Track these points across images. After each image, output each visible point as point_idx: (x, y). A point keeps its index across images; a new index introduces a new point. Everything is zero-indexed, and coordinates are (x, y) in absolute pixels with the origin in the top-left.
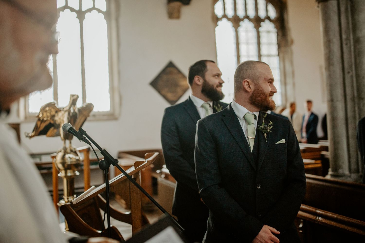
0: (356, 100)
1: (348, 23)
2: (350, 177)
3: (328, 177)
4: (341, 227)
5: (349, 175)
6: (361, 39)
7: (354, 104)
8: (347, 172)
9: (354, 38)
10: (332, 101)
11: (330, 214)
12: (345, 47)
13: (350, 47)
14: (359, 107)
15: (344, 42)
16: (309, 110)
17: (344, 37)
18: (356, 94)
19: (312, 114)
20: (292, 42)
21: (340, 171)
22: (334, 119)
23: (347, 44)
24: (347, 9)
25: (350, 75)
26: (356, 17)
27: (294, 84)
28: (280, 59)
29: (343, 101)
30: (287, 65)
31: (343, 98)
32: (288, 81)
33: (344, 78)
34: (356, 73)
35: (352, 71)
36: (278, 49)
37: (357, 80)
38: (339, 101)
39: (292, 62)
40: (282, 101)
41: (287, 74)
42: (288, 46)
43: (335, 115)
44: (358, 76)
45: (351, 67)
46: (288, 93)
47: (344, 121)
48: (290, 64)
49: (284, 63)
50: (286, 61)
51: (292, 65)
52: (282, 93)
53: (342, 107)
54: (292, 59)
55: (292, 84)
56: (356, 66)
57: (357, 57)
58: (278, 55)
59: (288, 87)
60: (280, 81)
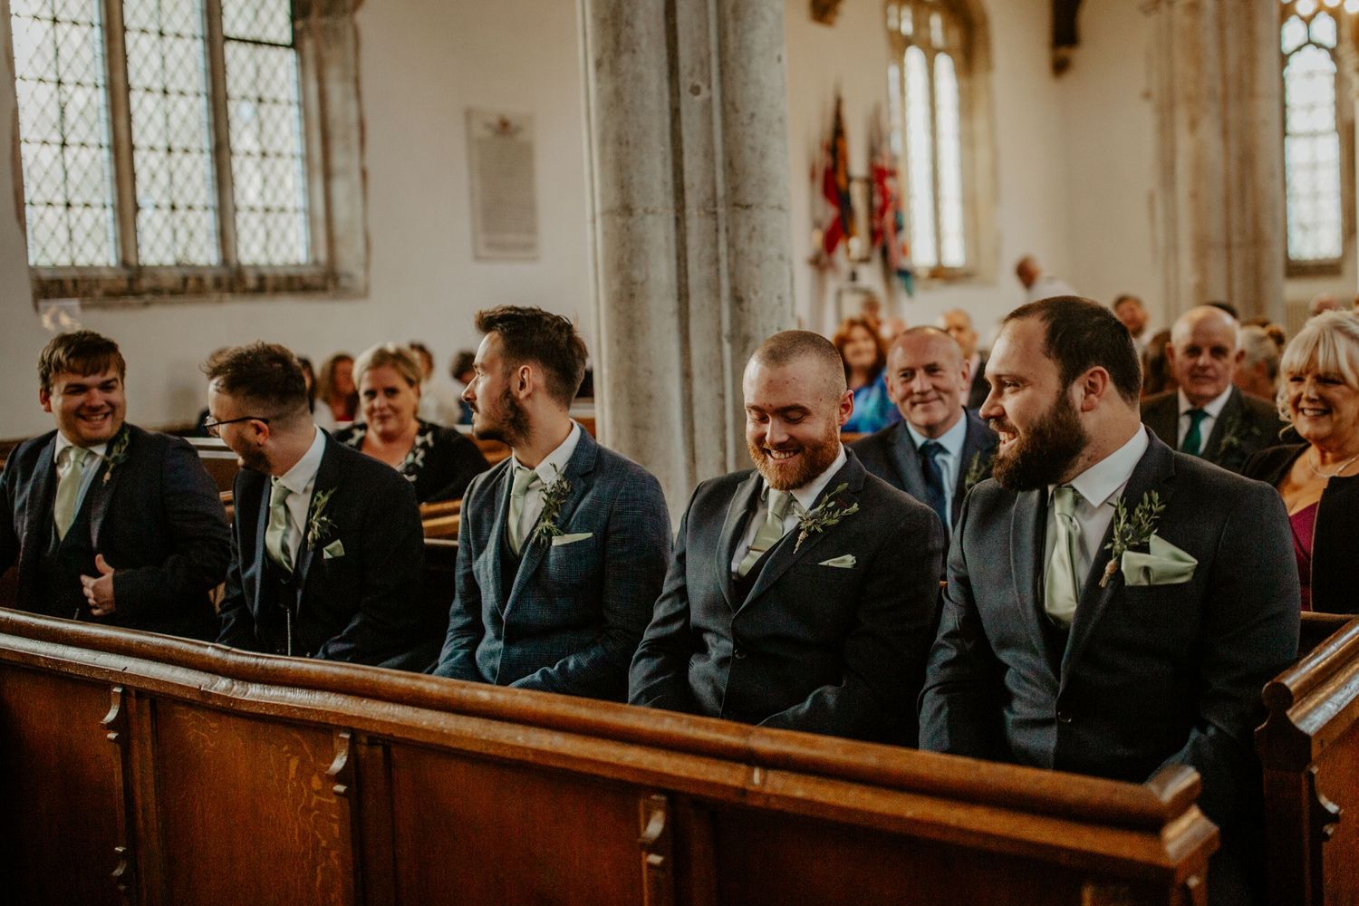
0: (722, 210)
7: (716, 231)
10: (624, 209)
14: (732, 245)
25: (699, 99)
27: (364, 174)
28: (302, 64)
29: (672, 214)
30: (337, 92)
31: (671, 202)
32: (338, 160)
33: (675, 113)
34: (723, 95)
35: (709, 87)
36: (293, 18)
37: (726, 126)
38: (653, 212)
39: (357, 81)
40: (312, 246)
41: (336, 132)
42: (345, 11)
43: (637, 275)
44: (730, 108)
45: (704, 63)
46: (342, 212)
47: (671, 305)
48: (351, 88)
49: (321, 80)
50: (333, 73)
51: (358, 94)
52: (310, 212)
53: (667, 238)
54: (357, 67)
55: (356, 177)
56: (723, 65)
57: (731, 25)
58: (294, 45)
59: (340, 189)
60: (302, 156)
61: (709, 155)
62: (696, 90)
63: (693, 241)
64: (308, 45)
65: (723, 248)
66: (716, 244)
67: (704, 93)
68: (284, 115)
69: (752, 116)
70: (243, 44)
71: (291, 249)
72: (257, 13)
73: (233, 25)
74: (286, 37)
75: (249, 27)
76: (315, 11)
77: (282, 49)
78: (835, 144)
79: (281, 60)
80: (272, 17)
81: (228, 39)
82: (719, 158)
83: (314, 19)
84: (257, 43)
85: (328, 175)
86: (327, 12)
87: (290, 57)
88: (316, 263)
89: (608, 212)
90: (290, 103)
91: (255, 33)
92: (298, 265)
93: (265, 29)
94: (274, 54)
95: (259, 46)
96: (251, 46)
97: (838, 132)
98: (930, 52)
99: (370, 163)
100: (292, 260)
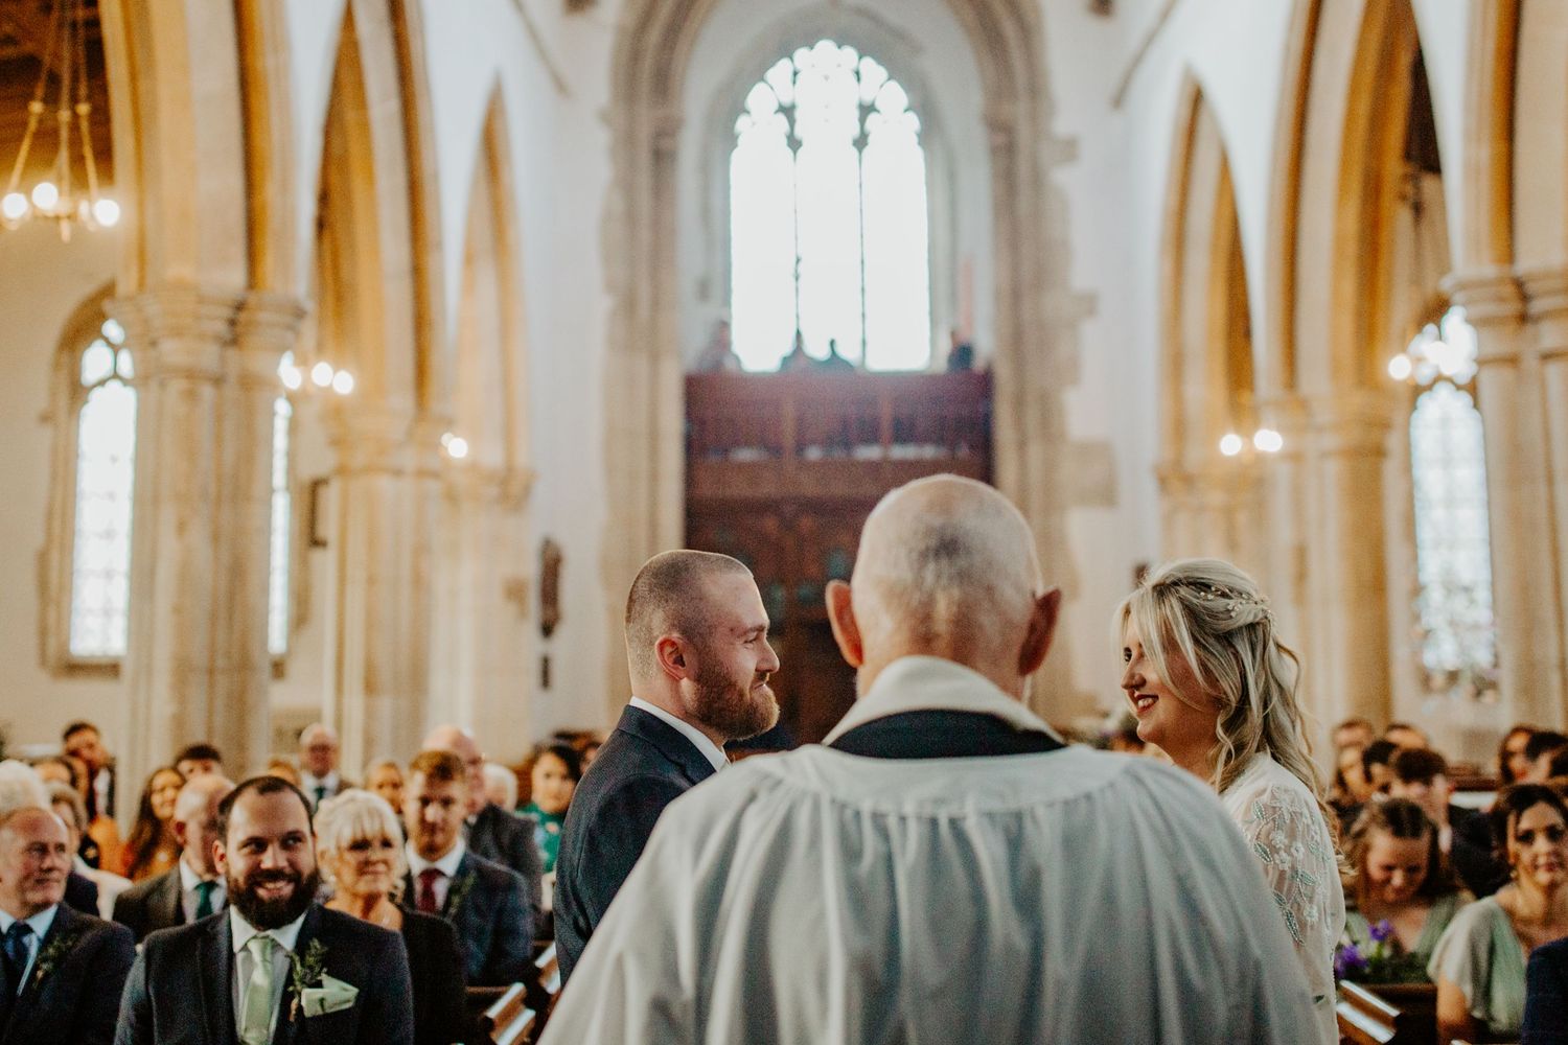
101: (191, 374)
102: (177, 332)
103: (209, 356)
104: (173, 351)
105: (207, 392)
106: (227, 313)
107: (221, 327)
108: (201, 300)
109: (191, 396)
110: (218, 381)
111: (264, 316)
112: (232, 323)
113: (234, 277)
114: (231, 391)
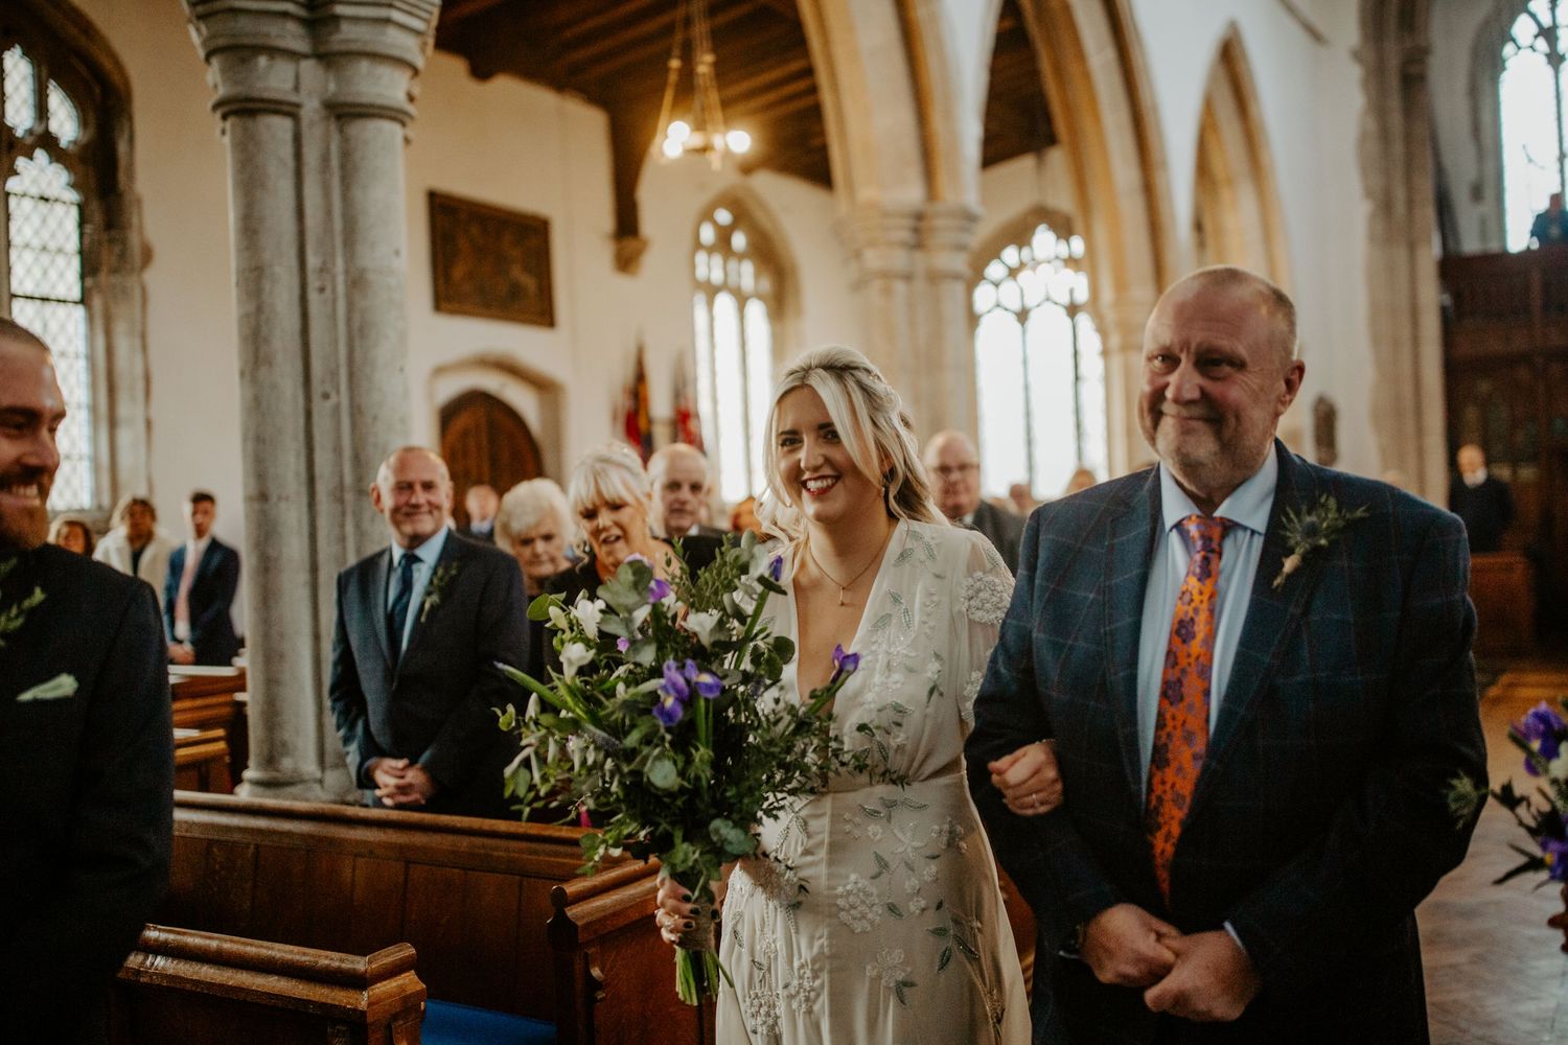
0: (349, 497)
1: (329, 212)
2: (321, 782)
3: (244, 794)
4: (230, 984)
5: (318, 774)
6: (371, 276)
7: (343, 514)
8: (310, 767)
9: (347, 272)
10: (261, 497)
11: (195, 939)
12: (313, 297)
13: (334, 301)
14: (358, 526)
15: (313, 283)
16: (200, 531)
17: (313, 261)
18: (348, 479)
19: (215, 546)
20: (147, 255)
21: (287, 764)
22: (267, 566)
23: (322, 290)
24: (325, 159)
25: (329, 404)
26: (357, 193)
27: (148, 424)
28: (90, 319)
29: (304, 500)
30: (124, 346)
31: (304, 490)
32: (124, 409)
33: (308, 415)
34: (352, 399)
35: (338, 392)
36: (83, 277)
37: (354, 426)
38: (287, 499)
39: (143, 336)
40: (96, 492)
41: (123, 384)
42: (132, 270)
43: (272, 553)
44: (356, 410)
45: (334, 374)
46: (126, 459)
47: (303, 577)
48: (137, 342)
49: (108, 334)
50: (120, 328)
51: (144, 348)
52: (95, 460)
53: (299, 521)
54: (144, 323)
55: (141, 427)
56: (351, 375)
57: (357, 343)
58: (84, 301)
59: (125, 437)
60: (88, 407)
61: (337, 450)
62: (326, 396)
63: (323, 523)
64: (97, 302)
65: (350, 528)
66: (342, 526)
67: (334, 399)
68: (71, 367)
69: (375, 418)
70: (29, 300)
71: (75, 495)
72: (45, 273)
73: (21, 283)
74: (76, 294)
75: (37, 285)
76: (105, 269)
77: (70, 305)
78: (638, 389)
79: (69, 315)
80: (61, 275)
81: (15, 296)
82: (347, 453)
83: (103, 277)
84: (44, 299)
85: (113, 424)
86: (115, 271)
87: (79, 312)
88: (100, 507)
89: (249, 499)
90: (77, 356)
91: (44, 291)
92: (82, 511)
93: (54, 287)
94: (61, 310)
95: (46, 303)
96: (38, 302)
97: (640, 377)
98: (742, 300)
99: (154, 414)
100: (76, 506)
101: (886, 275)
102: (872, 244)
103: (899, 259)
104: (873, 259)
105: (900, 287)
106: (908, 222)
107: (904, 235)
108: (886, 214)
109: (887, 292)
110: (908, 277)
111: (940, 222)
112: (916, 230)
113: (912, 193)
114: (920, 285)
